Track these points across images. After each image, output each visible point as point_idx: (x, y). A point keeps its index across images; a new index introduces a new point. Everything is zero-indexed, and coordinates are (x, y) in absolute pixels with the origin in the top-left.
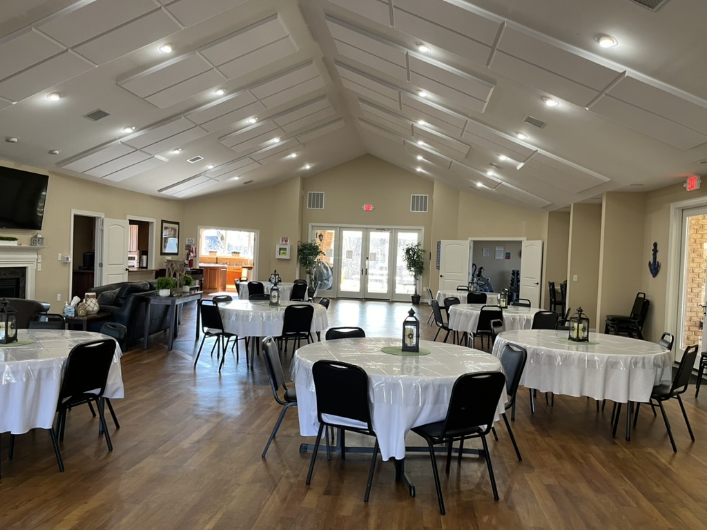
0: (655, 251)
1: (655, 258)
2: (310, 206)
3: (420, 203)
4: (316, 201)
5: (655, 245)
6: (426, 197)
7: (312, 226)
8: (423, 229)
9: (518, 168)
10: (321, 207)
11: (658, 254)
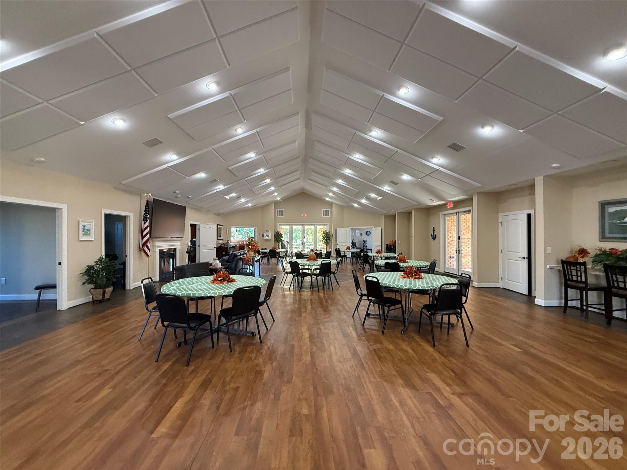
0: (434, 230)
1: (434, 233)
2: (278, 215)
3: (326, 213)
4: (280, 213)
5: (434, 228)
6: (329, 210)
7: (279, 224)
8: (328, 224)
9: (378, 199)
10: (283, 215)
11: (435, 232)
